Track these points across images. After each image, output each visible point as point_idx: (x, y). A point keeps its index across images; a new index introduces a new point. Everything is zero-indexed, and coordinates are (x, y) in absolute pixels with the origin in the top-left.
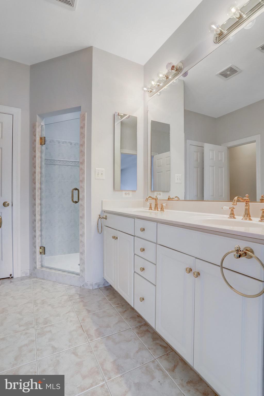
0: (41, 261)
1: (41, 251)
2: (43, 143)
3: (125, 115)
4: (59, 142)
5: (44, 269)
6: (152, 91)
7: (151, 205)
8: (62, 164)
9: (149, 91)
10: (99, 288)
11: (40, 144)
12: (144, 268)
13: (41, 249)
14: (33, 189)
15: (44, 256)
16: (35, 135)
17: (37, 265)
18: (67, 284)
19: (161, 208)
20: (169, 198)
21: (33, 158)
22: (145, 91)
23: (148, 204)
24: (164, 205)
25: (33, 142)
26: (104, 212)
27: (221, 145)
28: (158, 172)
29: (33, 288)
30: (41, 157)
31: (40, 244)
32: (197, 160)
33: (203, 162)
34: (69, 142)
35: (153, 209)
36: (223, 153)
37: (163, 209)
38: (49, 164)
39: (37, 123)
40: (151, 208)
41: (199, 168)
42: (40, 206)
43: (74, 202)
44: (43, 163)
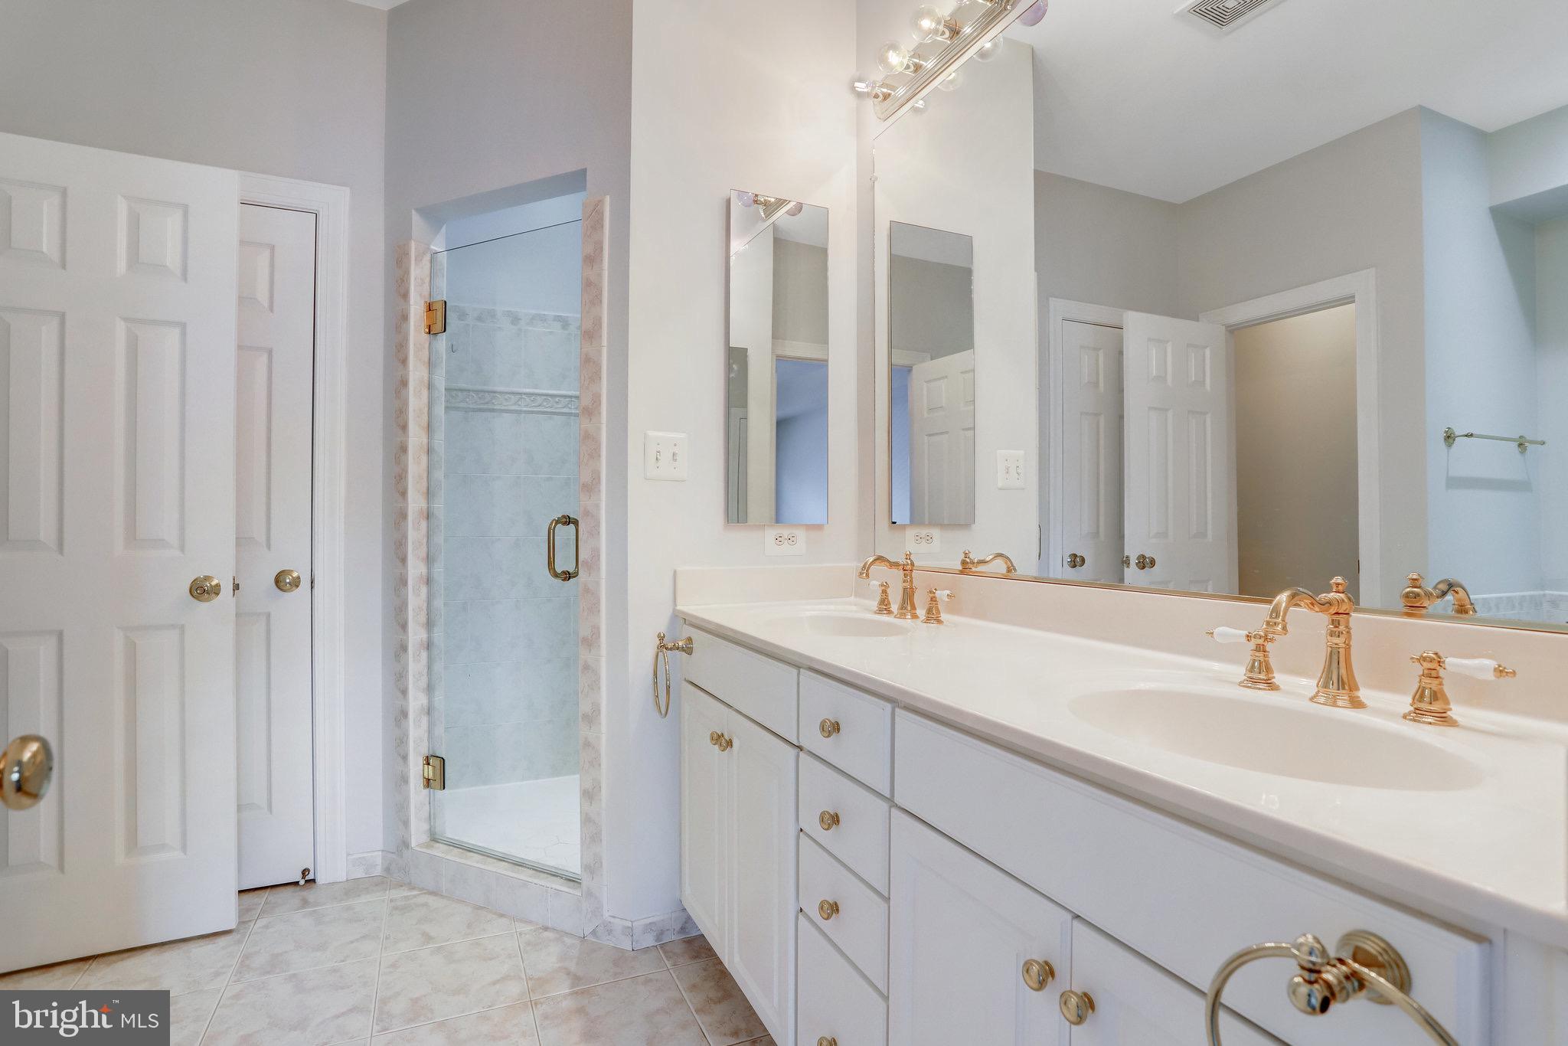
0: (431, 818)
1: (430, 772)
2: (439, 326)
3: (780, 203)
4: (515, 319)
5: (439, 850)
6: (889, 95)
7: (884, 592)
8: (526, 406)
9: (876, 96)
10: (662, 946)
11: (424, 329)
12: (836, 904)
13: (428, 764)
14: (397, 518)
15: (439, 793)
16: (405, 296)
17: (413, 833)
18: (530, 922)
19: (929, 611)
20: (964, 563)
21: (397, 387)
22: (860, 95)
23: (875, 584)
24: (942, 594)
25: (398, 322)
26: (682, 621)
27: (1198, 320)
28: (930, 435)
29: (387, 938)
30: (430, 386)
31: (425, 744)
32: (1096, 385)
33: (1121, 391)
34: (558, 318)
35: (894, 608)
36: (1208, 352)
37: (938, 612)
38: (474, 410)
39: (413, 245)
40: (884, 606)
41: (1102, 420)
42: (424, 590)
43: (556, 575)
44: (440, 410)
